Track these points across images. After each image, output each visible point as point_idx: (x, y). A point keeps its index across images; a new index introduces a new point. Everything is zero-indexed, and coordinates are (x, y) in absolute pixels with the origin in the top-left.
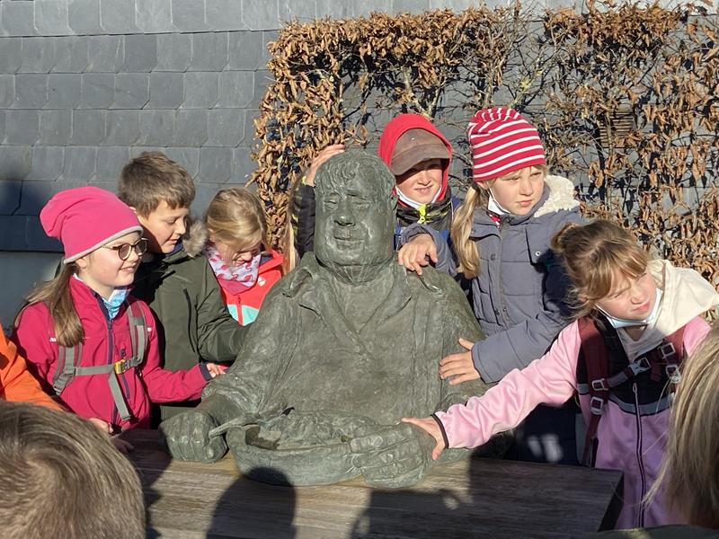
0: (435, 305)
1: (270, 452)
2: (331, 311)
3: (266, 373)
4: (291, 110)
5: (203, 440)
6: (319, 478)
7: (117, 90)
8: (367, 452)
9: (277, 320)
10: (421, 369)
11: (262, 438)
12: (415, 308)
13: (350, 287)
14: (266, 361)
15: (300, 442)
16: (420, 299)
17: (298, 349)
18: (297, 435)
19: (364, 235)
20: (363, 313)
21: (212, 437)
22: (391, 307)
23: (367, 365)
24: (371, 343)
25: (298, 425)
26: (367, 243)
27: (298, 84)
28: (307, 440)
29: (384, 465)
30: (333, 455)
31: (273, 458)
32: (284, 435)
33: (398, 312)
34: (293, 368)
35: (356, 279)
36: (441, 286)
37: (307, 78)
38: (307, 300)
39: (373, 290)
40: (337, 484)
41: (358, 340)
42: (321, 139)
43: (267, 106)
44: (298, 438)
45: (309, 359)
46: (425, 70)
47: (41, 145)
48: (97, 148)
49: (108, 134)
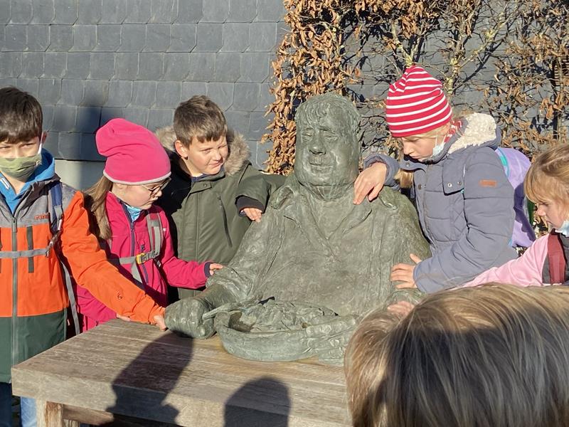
0: (390, 219)
1: (243, 334)
2: (307, 222)
3: (256, 269)
4: (300, 55)
5: (197, 322)
6: (281, 356)
7: (173, 38)
8: (319, 337)
9: (266, 227)
10: (375, 270)
11: (242, 322)
12: (374, 220)
13: (323, 202)
14: (256, 259)
15: (269, 326)
16: (378, 214)
17: (280, 251)
18: (268, 321)
19: (333, 161)
20: (332, 223)
21: (206, 319)
22: (354, 219)
23: (333, 265)
24: (337, 248)
25: (269, 313)
26: (335, 169)
27: (307, 34)
28: (274, 326)
29: (333, 348)
30: (293, 339)
31: (246, 339)
32: (258, 321)
33: (360, 223)
34: (277, 264)
35: (327, 196)
36: (395, 203)
37: (313, 29)
38: (289, 212)
39: (341, 206)
40: (297, 361)
41: (327, 245)
42: (323, 78)
43: (282, 52)
44: (268, 324)
45: (289, 258)
46: (406, 23)
47: (116, 79)
48: (157, 83)
49: (165, 71)
